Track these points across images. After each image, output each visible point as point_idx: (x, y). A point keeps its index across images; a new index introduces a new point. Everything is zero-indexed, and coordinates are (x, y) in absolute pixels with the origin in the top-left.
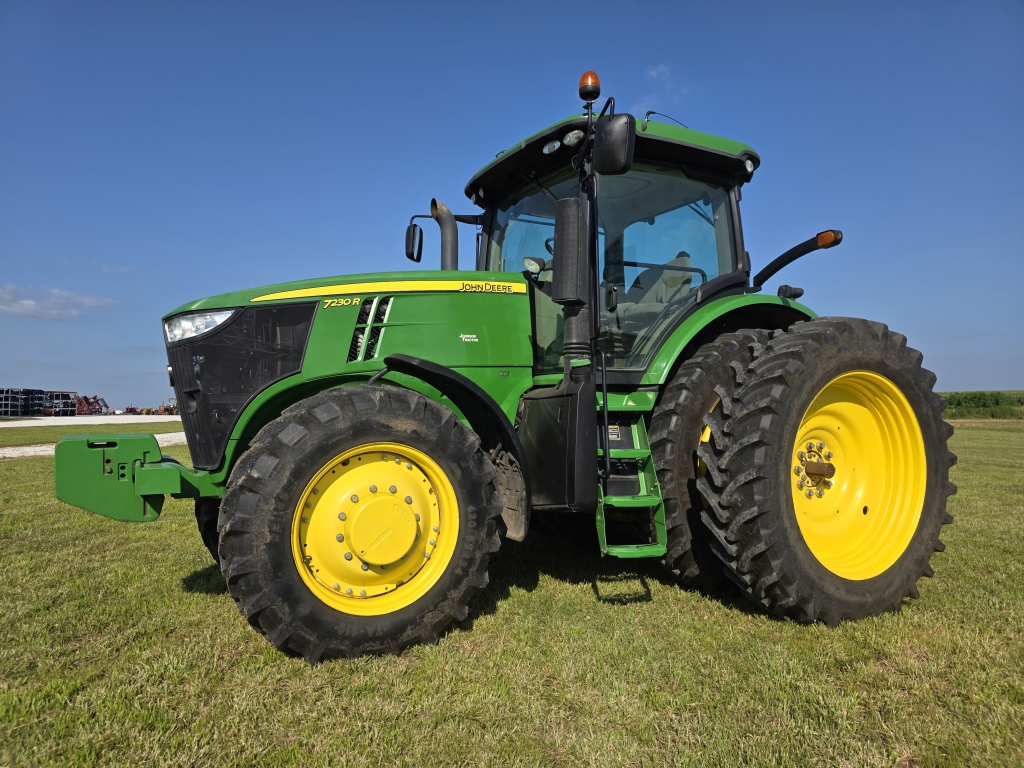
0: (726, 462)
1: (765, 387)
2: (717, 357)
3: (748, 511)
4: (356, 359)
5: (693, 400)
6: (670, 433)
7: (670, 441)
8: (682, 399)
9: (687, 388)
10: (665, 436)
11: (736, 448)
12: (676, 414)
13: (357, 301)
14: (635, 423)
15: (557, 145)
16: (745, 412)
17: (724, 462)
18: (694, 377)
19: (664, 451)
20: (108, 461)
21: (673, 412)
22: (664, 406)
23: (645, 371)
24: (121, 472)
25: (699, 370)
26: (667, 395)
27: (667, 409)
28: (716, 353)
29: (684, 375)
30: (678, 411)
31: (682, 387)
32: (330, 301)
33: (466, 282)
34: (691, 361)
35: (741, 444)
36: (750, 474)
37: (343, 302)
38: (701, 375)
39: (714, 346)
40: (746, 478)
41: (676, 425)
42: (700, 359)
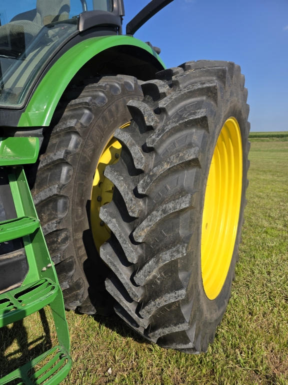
0: (143, 234)
1: (184, 133)
2: (103, 99)
3: (173, 294)
5: (84, 146)
6: (61, 188)
7: (62, 196)
8: (71, 145)
9: (76, 133)
10: (55, 191)
11: (157, 216)
12: (67, 163)
14: (16, 179)
16: (166, 166)
17: (141, 234)
18: (83, 120)
19: (55, 208)
21: (62, 162)
22: (51, 155)
23: (23, 109)
25: (87, 111)
26: (53, 141)
27: (55, 158)
28: (102, 94)
29: (72, 117)
30: (69, 160)
31: (71, 131)
34: (77, 101)
35: (164, 211)
36: (178, 252)
38: (89, 118)
39: (100, 87)
40: (172, 256)
41: (68, 178)
42: (88, 99)
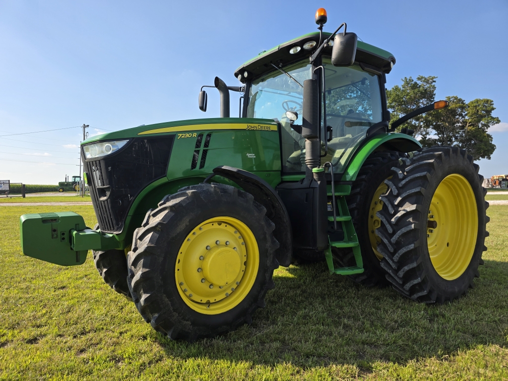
4: (195, 168)
13: (195, 135)
15: (299, 49)
20: (55, 231)
23: (343, 174)
24: (63, 236)
32: (181, 135)
33: (249, 125)
37: (188, 135)
